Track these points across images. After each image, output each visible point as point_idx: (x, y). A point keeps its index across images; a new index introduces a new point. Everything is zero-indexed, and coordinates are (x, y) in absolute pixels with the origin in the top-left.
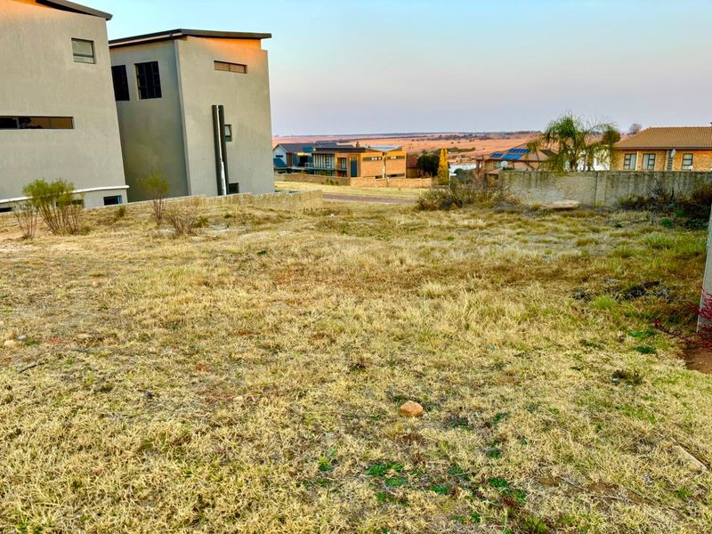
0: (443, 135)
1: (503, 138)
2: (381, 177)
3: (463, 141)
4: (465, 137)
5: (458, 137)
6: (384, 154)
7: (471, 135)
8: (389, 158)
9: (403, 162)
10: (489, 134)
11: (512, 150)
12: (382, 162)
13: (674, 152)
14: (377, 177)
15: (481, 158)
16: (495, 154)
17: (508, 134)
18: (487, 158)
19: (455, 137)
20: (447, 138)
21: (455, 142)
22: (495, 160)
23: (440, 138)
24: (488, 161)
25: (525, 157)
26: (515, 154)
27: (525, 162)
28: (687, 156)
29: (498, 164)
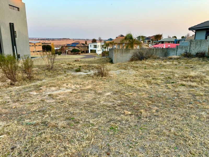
0: (40, 39)
1: (59, 40)
2: (34, 52)
3: (46, 41)
4: (47, 39)
5: (45, 39)
6: (34, 44)
7: (48, 39)
8: (36, 45)
9: (41, 47)
10: (54, 39)
11: (73, 43)
12: (34, 47)
14: (33, 52)
15: (64, 46)
16: (68, 45)
17: (60, 39)
18: (66, 46)
19: (44, 40)
20: (41, 40)
21: (44, 41)
22: (68, 46)
23: (39, 40)
24: (66, 47)
25: (77, 45)
26: (74, 45)
27: (77, 47)
28: (119, 45)
29: (69, 48)
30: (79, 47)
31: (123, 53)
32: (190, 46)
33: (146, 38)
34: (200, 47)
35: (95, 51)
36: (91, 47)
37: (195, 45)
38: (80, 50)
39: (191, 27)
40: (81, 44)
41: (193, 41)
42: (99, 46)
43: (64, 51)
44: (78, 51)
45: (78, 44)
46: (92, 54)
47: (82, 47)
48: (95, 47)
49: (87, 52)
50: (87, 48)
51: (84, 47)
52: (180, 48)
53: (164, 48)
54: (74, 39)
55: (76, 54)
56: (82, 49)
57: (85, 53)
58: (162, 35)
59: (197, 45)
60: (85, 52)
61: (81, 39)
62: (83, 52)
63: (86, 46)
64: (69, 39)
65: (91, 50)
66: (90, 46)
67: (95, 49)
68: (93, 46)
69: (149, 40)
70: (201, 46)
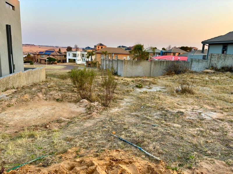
13: (113, 55)
15: (35, 53)
18: (37, 53)
22: (40, 54)
24: (38, 55)
25: (52, 54)
26: (48, 53)
27: (52, 55)
28: (116, 56)
29: (42, 56)
30: (55, 55)
31: (132, 65)
32: (211, 60)
33: (126, 48)
34: (224, 61)
35: (75, 60)
36: (69, 56)
37: (218, 59)
38: (56, 59)
39: (205, 41)
40: (57, 53)
41: (214, 55)
42: (79, 55)
43: (35, 60)
44: (54, 60)
45: (53, 52)
46: (71, 64)
47: (58, 55)
48: (75, 55)
49: (64, 61)
50: (63, 56)
51: (61, 55)
52: (195, 61)
53: (173, 60)
54: (40, 46)
55: (52, 64)
56: (58, 58)
57: (61, 63)
58: (143, 45)
59: (220, 59)
60: (62, 61)
61: (49, 46)
62: (59, 61)
63: (62, 54)
64: (33, 45)
65: (69, 59)
66: (68, 54)
67: (74, 58)
68: (72, 55)
69: (129, 50)
70: (226, 60)
